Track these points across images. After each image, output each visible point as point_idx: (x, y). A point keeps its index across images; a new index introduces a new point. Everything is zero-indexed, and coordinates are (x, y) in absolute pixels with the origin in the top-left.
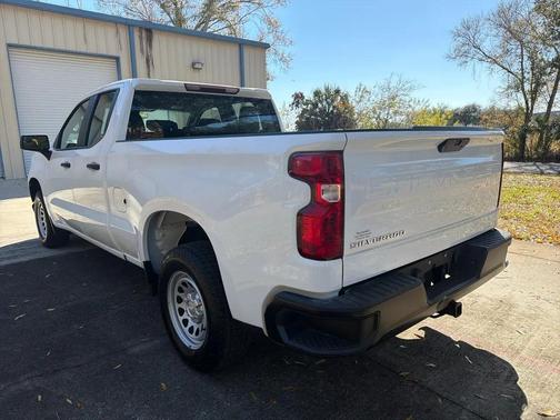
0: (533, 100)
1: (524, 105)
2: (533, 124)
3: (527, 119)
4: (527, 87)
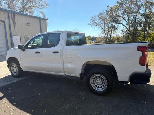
0: (107, 35)
1: (105, 36)
2: (108, 40)
3: (106, 39)
4: (106, 32)
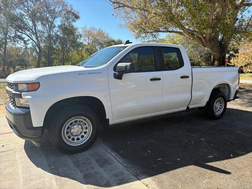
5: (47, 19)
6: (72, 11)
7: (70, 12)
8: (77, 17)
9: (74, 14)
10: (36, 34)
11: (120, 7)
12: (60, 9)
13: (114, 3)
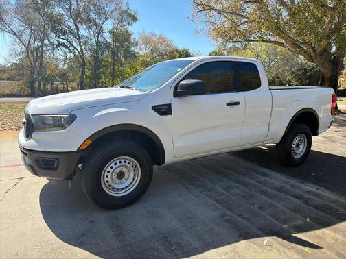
5: (95, 20)
6: (129, 11)
7: (126, 12)
8: (135, 19)
9: (130, 15)
10: (79, 40)
11: (204, 10)
12: (112, 8)
13: (199, 5)
